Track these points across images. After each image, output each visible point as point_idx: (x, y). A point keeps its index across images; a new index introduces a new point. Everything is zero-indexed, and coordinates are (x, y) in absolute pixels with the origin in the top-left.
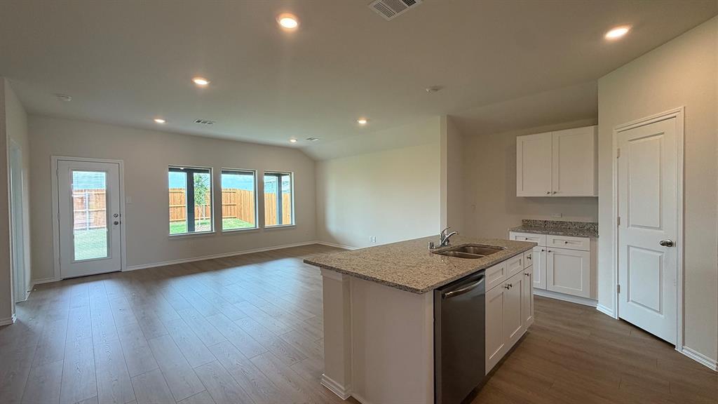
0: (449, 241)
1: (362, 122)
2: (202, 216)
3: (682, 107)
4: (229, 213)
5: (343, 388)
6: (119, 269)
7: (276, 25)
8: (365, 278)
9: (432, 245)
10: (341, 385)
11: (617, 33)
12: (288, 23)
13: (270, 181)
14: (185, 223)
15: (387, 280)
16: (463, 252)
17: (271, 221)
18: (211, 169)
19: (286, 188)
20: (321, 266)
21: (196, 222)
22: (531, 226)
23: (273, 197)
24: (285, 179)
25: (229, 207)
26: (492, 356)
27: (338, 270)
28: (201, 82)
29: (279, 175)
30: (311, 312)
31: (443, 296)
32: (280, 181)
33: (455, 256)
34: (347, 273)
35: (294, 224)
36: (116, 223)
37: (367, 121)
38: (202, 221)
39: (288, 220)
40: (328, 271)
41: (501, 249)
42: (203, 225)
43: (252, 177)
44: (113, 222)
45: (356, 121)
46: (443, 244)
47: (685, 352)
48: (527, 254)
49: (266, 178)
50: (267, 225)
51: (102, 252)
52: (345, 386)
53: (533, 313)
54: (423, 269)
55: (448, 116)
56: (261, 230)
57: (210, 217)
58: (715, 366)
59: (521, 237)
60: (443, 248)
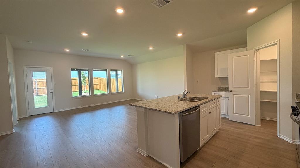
0: (186, 96)
1: (151, 48)
2: (84, 89)
3: (279, 39)
4: (96, 87)
5: (145, 152)
6: (53, 111)
7: (115, 12)
8: (153, 110)
9: (179, 98)
10: (144, 151)
11: (252, 11)
12: (120, 11)
13: (113, 73)
14: (78, 92)
15: (161, 110)
16: (192, 100)
17: (114, 90)
18: (88, 69)
19: (120, 76)
20: (135, 106)
21: (83, 91)
22: (221, 89)
23: (114, 80)
24: (119, 72)
25: (96, 85)
26: (203, 139)
27: (142, 107)
28: (85, 34)
29: (116, 71)
30: (132, 126)
31: (182, 115)
32: (117, 73)
33: (188, 101)
34: (146, 108)
35: (123, 91)
36: (51, 93)
37: (153, 47)
38: (85, 91)
39: (121, 90)
40: (139, 108)
41: (207, 98)
42: (86, 93)
43: (105, 72)
44: (50, 92)
45: (148, 48)
46: (184, 97)
47: (281, 137)
48: (218, 100)
49: (112, 73)
50: (112, 92)
51: (46, 104)
52: (146, 152)
53: (221, 124)
54: (175, 106)
55: (187, 45)
56: (110, 94)
57: (89, 89)
58: (291, 141)
59: (217, 94)
60: (184, 98)
